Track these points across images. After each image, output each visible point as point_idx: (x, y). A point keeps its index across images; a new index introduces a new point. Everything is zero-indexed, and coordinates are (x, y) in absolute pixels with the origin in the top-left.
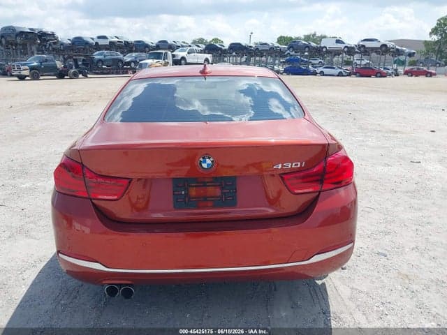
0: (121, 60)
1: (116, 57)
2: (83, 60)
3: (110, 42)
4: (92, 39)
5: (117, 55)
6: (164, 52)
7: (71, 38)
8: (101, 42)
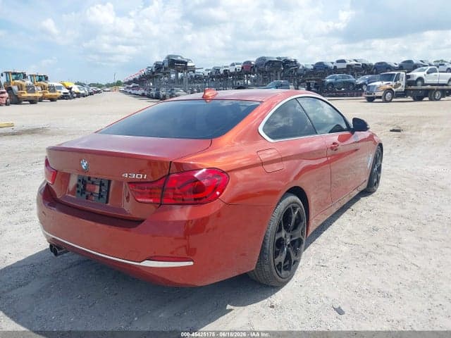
0: (352, 83)
1: (348, 80)
2: (316, 84)
3: (348, 66)
4: (333, 63)
5: (349, 77)
6: (396, 73)
7: (314, 64)
8: (340, 66)
